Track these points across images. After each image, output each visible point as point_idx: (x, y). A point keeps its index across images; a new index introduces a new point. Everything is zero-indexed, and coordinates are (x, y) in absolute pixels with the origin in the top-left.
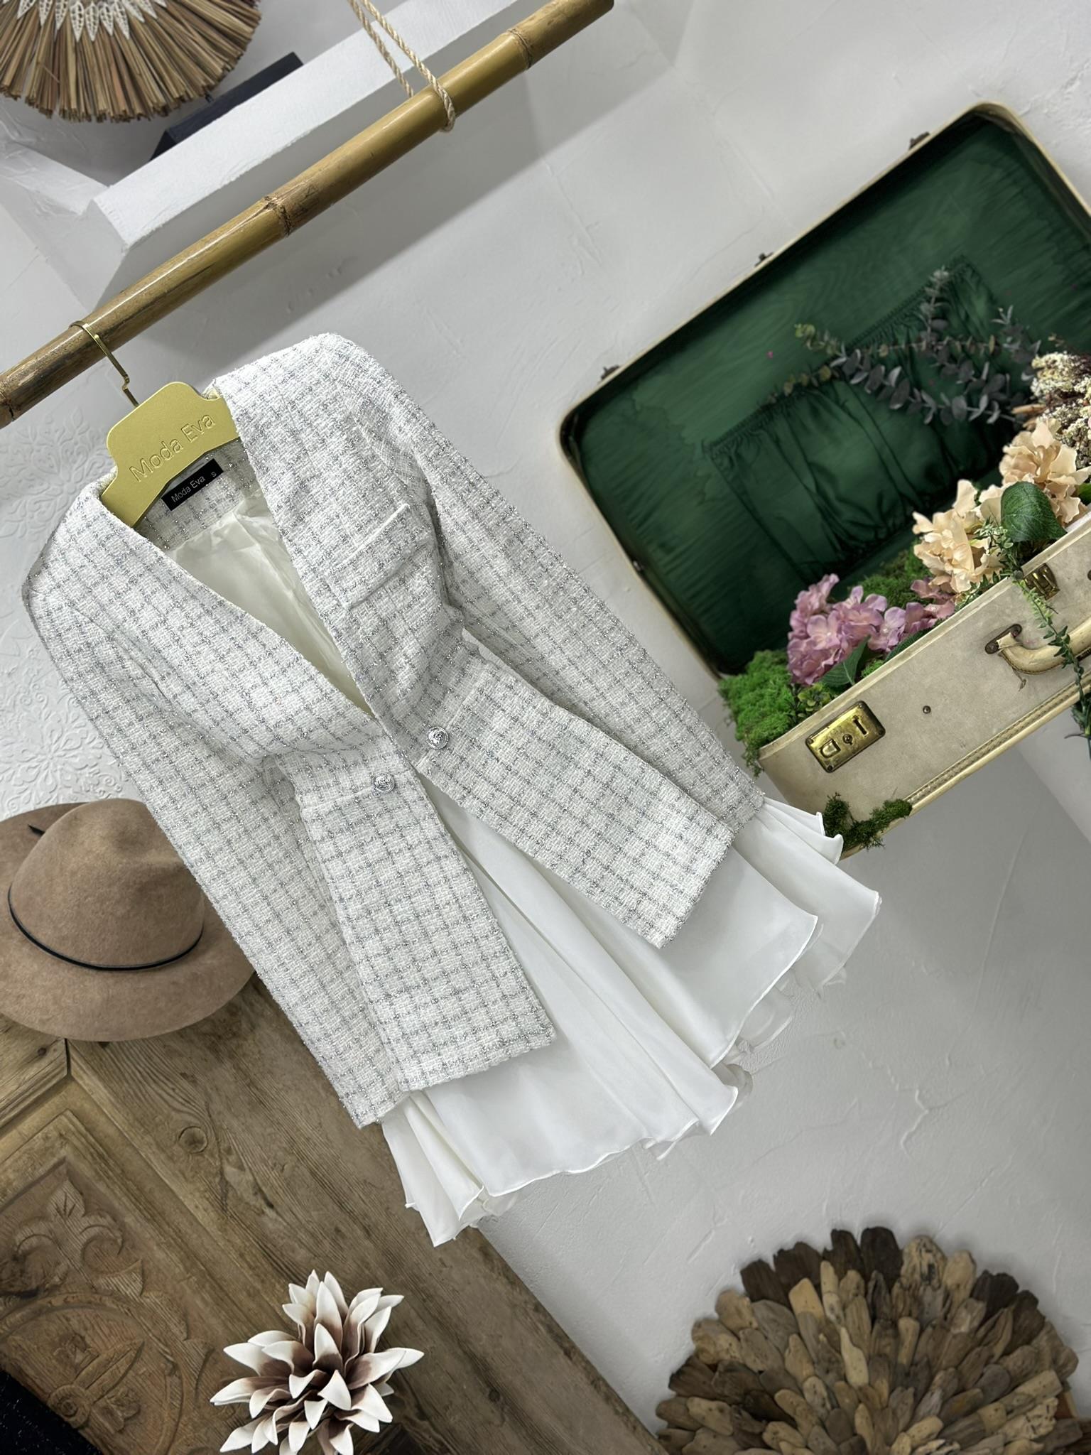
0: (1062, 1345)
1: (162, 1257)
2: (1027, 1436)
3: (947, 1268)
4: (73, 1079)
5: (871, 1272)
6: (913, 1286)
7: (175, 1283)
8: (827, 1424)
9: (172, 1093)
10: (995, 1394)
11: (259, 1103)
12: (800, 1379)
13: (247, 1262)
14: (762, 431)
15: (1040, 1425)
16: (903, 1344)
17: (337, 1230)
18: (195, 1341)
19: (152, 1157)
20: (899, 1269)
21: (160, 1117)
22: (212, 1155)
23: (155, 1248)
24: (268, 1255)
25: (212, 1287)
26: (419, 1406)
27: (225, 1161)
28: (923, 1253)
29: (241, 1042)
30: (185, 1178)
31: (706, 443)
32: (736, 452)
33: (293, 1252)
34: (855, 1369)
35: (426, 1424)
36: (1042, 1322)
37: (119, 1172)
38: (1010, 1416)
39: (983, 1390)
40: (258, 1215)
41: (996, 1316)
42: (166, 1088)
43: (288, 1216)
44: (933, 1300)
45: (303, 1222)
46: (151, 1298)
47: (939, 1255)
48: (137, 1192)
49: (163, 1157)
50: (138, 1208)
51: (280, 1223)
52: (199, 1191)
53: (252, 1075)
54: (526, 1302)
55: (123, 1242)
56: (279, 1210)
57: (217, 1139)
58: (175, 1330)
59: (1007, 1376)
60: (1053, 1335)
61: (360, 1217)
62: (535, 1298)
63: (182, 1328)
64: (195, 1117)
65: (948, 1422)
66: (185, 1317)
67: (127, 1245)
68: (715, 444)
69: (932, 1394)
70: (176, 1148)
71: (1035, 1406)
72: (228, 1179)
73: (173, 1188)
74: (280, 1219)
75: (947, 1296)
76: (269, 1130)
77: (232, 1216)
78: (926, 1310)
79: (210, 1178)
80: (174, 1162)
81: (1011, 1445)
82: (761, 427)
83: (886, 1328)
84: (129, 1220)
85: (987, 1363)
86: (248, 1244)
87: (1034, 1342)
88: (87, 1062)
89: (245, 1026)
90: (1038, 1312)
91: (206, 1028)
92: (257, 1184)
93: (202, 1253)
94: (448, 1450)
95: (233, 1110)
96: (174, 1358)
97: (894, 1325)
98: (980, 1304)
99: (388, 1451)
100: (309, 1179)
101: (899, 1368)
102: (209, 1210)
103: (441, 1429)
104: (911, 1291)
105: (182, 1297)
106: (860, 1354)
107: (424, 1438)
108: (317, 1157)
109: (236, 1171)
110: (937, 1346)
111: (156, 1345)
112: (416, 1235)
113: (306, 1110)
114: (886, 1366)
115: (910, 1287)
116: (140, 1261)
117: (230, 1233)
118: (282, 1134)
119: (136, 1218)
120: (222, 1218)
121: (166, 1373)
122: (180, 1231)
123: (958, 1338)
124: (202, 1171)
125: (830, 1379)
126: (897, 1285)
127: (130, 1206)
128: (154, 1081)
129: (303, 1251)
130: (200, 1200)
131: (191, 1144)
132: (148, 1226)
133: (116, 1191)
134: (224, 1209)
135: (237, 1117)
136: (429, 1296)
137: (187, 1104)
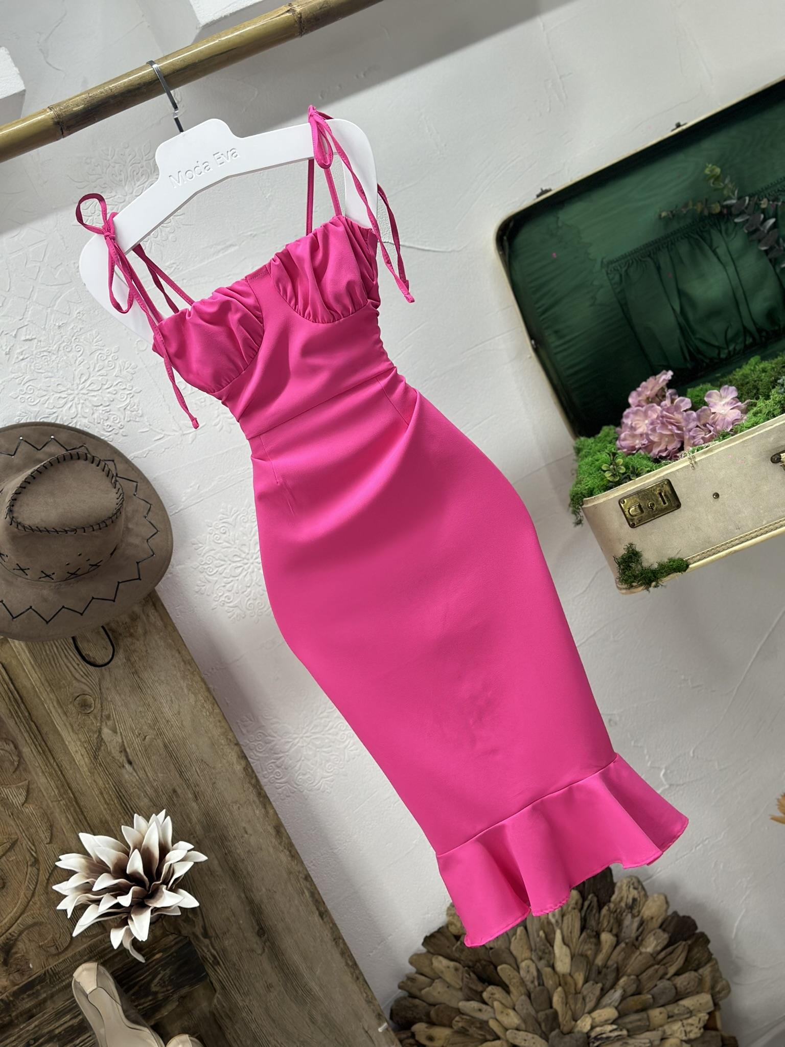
0: (721, 977)
1: (43, 781)
2: (680, 1037)
3: (647, 903)
5: (589, 894)
6: (618, 910)
7: (49, 801)
8: (532, 996)
9: (76, 667)
10: (662, 1002)
11: (138, 688)
12: (519, 960)
13: (104, 798)
14: (648, 259)
15: (690, 1031)
16: (601, 951)
17: (175, 791)
18: (55, 845)
19: (52, 710)
20: (611, 897)
21: (64, 681)
22: (96, 718)
23: (40, 774)
24: (120, 797)
25: (75, 810)
26: (204, 928)
27: (104, 724)
28: (631, 889)
29: (135, 641)
30: (72, 729)
31: (605, 260)
32: (626, 271)
33: (139, 799)
34: (561, 961)
35: (207, 941)
36: (710, 958)
37: (27, 714)
38: (670, 1020)
39: (653, 997)
40: (120, 767)
41: (676, 945)
42: (73, 662)
43: (141, 773)
44: (630, 925)
45: (151, 779)
46: (30, 809)
47: (642, 893)
48: (37, 732)
49: (60, 711)
50: (34, 743)
51: (134, 777)
52: (81, 741)
53: (138, 667)
54: (299, 872)
55: (18, 765)
56: (135, 767)
57: (102, 707)
58: (42, 836)
59: (674, 991)
60: (716, 970)
61: (193, 785)
62: (307, 870)
63: (48, 834)
64: (89, 686)
65: (622, 1014)
66: (51, 827)
67: (21, 768)
68: (612, 262)
69: (615, 991)
70: (70, 706)
71: (691, 1017)
72: (103, 737)
73: (63, 734)
74: (135, 774)
75: (642, 923)
76: (140, 709)
77: (100, 764)
78: (624, 930)
80: (67, 716)
81: (666, 1040)
82: (649, 256)
83: (590, 937)
84: (26, 750)
85: (661, 978)
86: (107, 786)
87: (701, 971)
89: (140, 631)
90: (708, 949)
92: (124, 746)
93: (73, 785)
94: (218, 963)
95: (118, 688)
96: (37, 855)
97: (598, 935)
98: (666, 936)
99: (175, 954)
100: (162, 751)
101: (594, 969)
102: (85, 756)
103: (217, 948)
104: (615, 914)
105: (52, 813)
106: (568, 951)
107: (203, 951)
108: (172, 736)
109: (110, 732)
110: (627, 958)
111: (26, 843)
112: (231, 807)
113: (171, 700)
114: (585, 964)
115: (616, 911)
116: (27, 781)
117: (96, 775)
118: (150, 713)
119: (31, 750)
120: (93, 764)
121: (29, 864)
122: (62, 766)
123: (644, 955)
124: (86, 728)
125: (541, 964)
126: (606, 908)
127: (29, 741)
128: (66, 656)
129: (146, 800)
130: (80, 748)
131: (82, 706)
132: (38, 757)
133: (21, 729)
134: (95, 758)
135: (120, 694)
136: (230, 852)
137: (85, 677)
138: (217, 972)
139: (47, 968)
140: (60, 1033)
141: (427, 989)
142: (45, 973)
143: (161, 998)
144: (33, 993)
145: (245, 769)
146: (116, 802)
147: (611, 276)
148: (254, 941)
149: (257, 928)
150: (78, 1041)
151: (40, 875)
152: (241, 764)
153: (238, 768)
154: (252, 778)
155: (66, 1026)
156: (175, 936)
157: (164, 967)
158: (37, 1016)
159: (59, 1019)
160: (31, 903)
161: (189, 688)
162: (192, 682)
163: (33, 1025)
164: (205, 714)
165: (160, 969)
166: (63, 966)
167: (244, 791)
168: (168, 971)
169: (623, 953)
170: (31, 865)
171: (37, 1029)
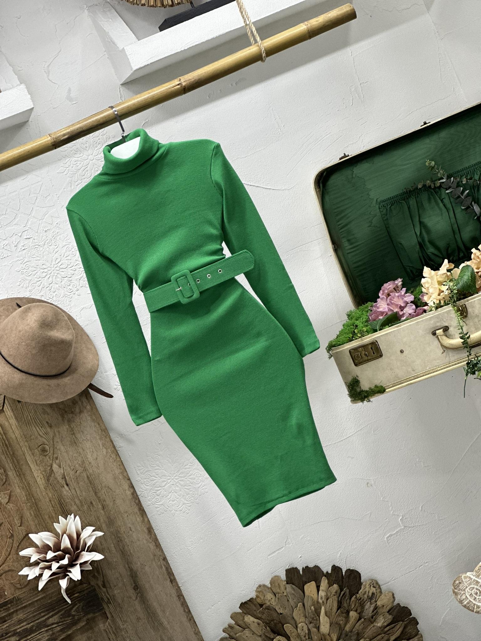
1: (18, 491)
3: (381, 596)
4: (4, 411)
5: (344, 588)
6: (362, 599)
7: (21, 503)
9: (41, 428)
12: (298, 622)
13: (52, 504)
14: (403, 202)
16: (349, 622)
17: (91, 503)
18: (23, 528)
19: (26, 451)
20: (358, 590)
21: (33, 436)
22: (50, 458)
23: (17, 487)
24: (61, 504)
25: (35, 510)
26: (104, 582)
27: (54, 462)
28: (371, 587)
29: (74, 416)
30: (36, 463)
31: (379, 200)
32: (390, 207)
33: (71, 505)
34: (324, 625)
35: (105, 590)
36: (417, 632)
37: (12, 453)
40: (62, 487)
41: (396, 624)
42: (39, 425)
43: (73, 491)
44: (369, 608)
45: (79, 495)
46: (10, 506)
47: (379, 591)
48: (17, 464)
49: (30, 453)
50: (15, 469)
51: (69, 493)
52: (40, 470)
53: (75, 431)
54: (160, 555)
55: (5, 481)
56: (70, 487)
57: (53, 452)
58: (16, 521)
61: (102, 500)
62: (165, 555)
63: (19, 521)
64: (47, 441)
66: (21, 518)
67: (7, 483)
68: (383, 201)
70: (36, 451)
72: (53, 469)
73: (31, 466)
74: (70, 491)
75: (376, 608)
76: (75, 455)
77: (51, 484)
78: (364, 611)
79: (46, 467)
80: (34, 456)
82: (404, 200)
83: (342, 613)
84: (10, 473)
86: (54, 497)
88: (11, 406)
89: (77, 410)
90: (417, 628)
91: (61, 406)
92: (65, 475)
93: (35, 495)
94: (110, 603)
95: (63, 442)
96: (13, 532)
97: (348, 612)
98: (390, 617)
99: (86, 595)
100: (86, 479)
101: (344, 632)
102: (42, 479)
103: (110, 594)
104: (360, 601)
105: (22, 510)
106: (328, 620)
107: (102, 595)
108: (92, 471)
109: (57, 467)
110: (365, 628)
111: (7, 525)
112: (123, 515)
113: (93, 452)
114: (338, 628)
115: (360, 599)
116: (10, 491)
117: (48, 490)
118: (80, 458)
119: (13, 474)
120: (47, 484)
121: (8, 536)
122: (29, 484)
123: (375, 627)
124: (44, 463)
125: (311, 626)
126: (355, 596)
127: (12, 468)
128: (35, 421)
129: (75, 507)
130: (40, 474)
131: (42, 451)
132: (17, 478)
133: (8, 460)
134: (48, 480)
135: (64, 445)
136: (121, 540)
137: (45, 435)
138: (109, 607)
139: (15, 596)
140: (19, 632)
141: (240, 633)
142: (13, 598)
143: (76, 619)
144: (6, 609)
145: (133, 494)
146: (58, 506)
147: (381, 210)
148: (132, 592)
149: (134, 585)
150: (29, 637)
151: (14, 543)
152: (130, 491)
153: (129, 493)
154: (136, 499)
155: (23, 628)
156: (86, 585)
157: (80, 601)
158: (8, 621)
159: (20, 624)
160: (8, 559)
161: (103, 445)
162: (105, 441)
163: (5, 626)
164: (111, 461)
165: (77, 602)
166: (24, 595)
167: (131, 506)
168: (81, 604)
169: (362, 624)
170: (9, 538)
171: (7, 628)
